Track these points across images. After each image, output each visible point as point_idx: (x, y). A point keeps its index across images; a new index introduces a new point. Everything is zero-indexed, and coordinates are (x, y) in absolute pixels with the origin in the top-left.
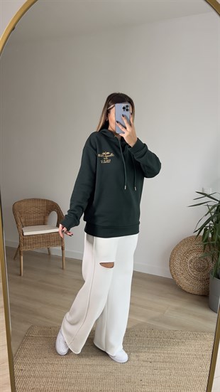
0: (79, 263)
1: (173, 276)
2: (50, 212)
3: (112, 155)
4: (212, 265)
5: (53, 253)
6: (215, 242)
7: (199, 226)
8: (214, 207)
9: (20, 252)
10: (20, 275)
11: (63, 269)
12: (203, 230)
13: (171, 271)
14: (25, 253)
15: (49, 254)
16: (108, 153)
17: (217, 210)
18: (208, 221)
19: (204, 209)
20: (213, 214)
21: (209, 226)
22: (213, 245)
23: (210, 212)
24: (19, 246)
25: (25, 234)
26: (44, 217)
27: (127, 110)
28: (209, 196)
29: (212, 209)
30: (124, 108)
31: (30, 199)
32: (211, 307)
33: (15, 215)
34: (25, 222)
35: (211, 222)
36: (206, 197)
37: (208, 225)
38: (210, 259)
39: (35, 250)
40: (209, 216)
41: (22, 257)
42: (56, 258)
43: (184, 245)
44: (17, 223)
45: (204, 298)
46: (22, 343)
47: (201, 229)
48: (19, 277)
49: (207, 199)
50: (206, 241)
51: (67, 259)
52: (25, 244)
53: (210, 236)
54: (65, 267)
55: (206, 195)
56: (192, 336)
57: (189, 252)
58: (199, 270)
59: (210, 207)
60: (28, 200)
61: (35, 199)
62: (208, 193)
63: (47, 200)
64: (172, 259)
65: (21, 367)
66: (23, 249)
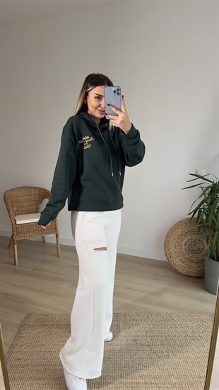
0: (73, 250)
1: (168, 259)
2: (43, 199)
3: (92, 139)
4: (207, 247)
5: (47, 241)
6: (209, 224)
7: (194, 208)
8: (208, 188)
9: (14, 241)
10: (15, 264)
11: (58, 256)
12: (197, 213)
13: (166, 253)
14: (19, 242)
15: (44, 242)
16: (88, 137)
17: (211, 192)
18: (202, 203)
19: (198, 191)
20: (207, 196)
21: (204, 208)
22: (208, 226)
23: (204, 193)
24: (12, 236)
25: (18, 223)
26: (37, 205)
27: (118, 94)
28: (202, 178)
29: (206, 191)
30: (115, 92)
31: (22, 187)
32: (208, 288)
33: (6, 203)
34: (17, 211)
35: (205, 204)
36: (200, 179)
37: (202, 207)
38: (204, 241)
39: (28, 238)
40: (203, 198)
41: (16, 246)
42: (51, 245)
43: (178, 227)
44: (9, 212)
45: (200, 279)
46: (19, 332)
47: (195, 211)
48: (13, 267)
49: (200, 181)
50: (200, 223)
51: (62, 246)
52: (18, 233)
53: (205, 217)
54: (60, 255)
55: (199, 177)
56: (189, 318)
57: (184, 234)
58: (194, 252)
59: (204, 189)
60: (19, 188)
61: (26, 187)
62: (201, 175)
63: (38, 188)
64: (166, 243)
65: (18, 356)
66: (17, 238)
